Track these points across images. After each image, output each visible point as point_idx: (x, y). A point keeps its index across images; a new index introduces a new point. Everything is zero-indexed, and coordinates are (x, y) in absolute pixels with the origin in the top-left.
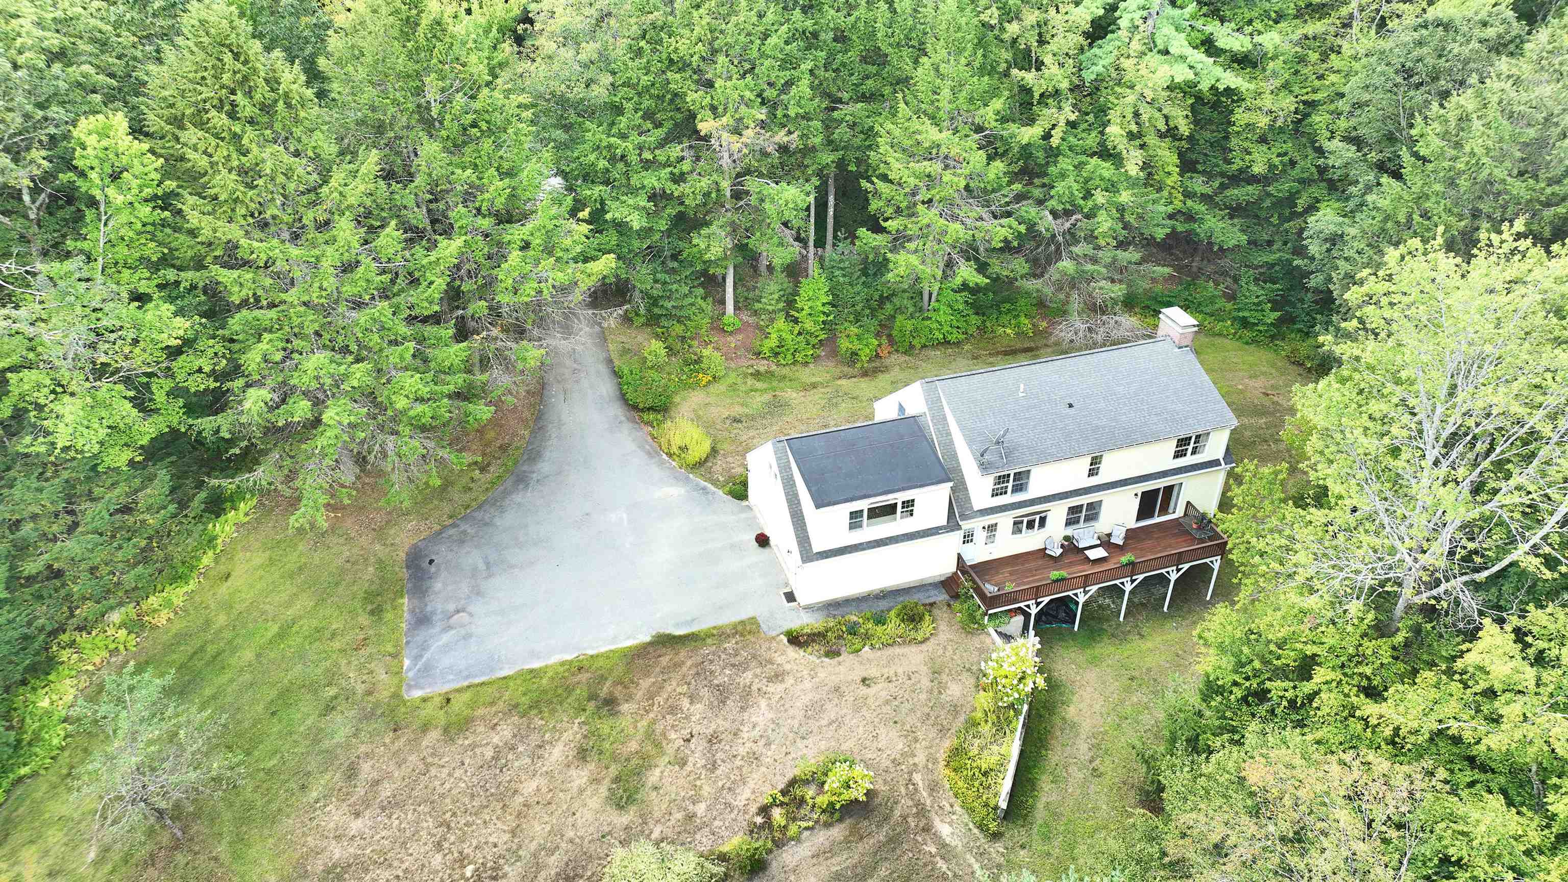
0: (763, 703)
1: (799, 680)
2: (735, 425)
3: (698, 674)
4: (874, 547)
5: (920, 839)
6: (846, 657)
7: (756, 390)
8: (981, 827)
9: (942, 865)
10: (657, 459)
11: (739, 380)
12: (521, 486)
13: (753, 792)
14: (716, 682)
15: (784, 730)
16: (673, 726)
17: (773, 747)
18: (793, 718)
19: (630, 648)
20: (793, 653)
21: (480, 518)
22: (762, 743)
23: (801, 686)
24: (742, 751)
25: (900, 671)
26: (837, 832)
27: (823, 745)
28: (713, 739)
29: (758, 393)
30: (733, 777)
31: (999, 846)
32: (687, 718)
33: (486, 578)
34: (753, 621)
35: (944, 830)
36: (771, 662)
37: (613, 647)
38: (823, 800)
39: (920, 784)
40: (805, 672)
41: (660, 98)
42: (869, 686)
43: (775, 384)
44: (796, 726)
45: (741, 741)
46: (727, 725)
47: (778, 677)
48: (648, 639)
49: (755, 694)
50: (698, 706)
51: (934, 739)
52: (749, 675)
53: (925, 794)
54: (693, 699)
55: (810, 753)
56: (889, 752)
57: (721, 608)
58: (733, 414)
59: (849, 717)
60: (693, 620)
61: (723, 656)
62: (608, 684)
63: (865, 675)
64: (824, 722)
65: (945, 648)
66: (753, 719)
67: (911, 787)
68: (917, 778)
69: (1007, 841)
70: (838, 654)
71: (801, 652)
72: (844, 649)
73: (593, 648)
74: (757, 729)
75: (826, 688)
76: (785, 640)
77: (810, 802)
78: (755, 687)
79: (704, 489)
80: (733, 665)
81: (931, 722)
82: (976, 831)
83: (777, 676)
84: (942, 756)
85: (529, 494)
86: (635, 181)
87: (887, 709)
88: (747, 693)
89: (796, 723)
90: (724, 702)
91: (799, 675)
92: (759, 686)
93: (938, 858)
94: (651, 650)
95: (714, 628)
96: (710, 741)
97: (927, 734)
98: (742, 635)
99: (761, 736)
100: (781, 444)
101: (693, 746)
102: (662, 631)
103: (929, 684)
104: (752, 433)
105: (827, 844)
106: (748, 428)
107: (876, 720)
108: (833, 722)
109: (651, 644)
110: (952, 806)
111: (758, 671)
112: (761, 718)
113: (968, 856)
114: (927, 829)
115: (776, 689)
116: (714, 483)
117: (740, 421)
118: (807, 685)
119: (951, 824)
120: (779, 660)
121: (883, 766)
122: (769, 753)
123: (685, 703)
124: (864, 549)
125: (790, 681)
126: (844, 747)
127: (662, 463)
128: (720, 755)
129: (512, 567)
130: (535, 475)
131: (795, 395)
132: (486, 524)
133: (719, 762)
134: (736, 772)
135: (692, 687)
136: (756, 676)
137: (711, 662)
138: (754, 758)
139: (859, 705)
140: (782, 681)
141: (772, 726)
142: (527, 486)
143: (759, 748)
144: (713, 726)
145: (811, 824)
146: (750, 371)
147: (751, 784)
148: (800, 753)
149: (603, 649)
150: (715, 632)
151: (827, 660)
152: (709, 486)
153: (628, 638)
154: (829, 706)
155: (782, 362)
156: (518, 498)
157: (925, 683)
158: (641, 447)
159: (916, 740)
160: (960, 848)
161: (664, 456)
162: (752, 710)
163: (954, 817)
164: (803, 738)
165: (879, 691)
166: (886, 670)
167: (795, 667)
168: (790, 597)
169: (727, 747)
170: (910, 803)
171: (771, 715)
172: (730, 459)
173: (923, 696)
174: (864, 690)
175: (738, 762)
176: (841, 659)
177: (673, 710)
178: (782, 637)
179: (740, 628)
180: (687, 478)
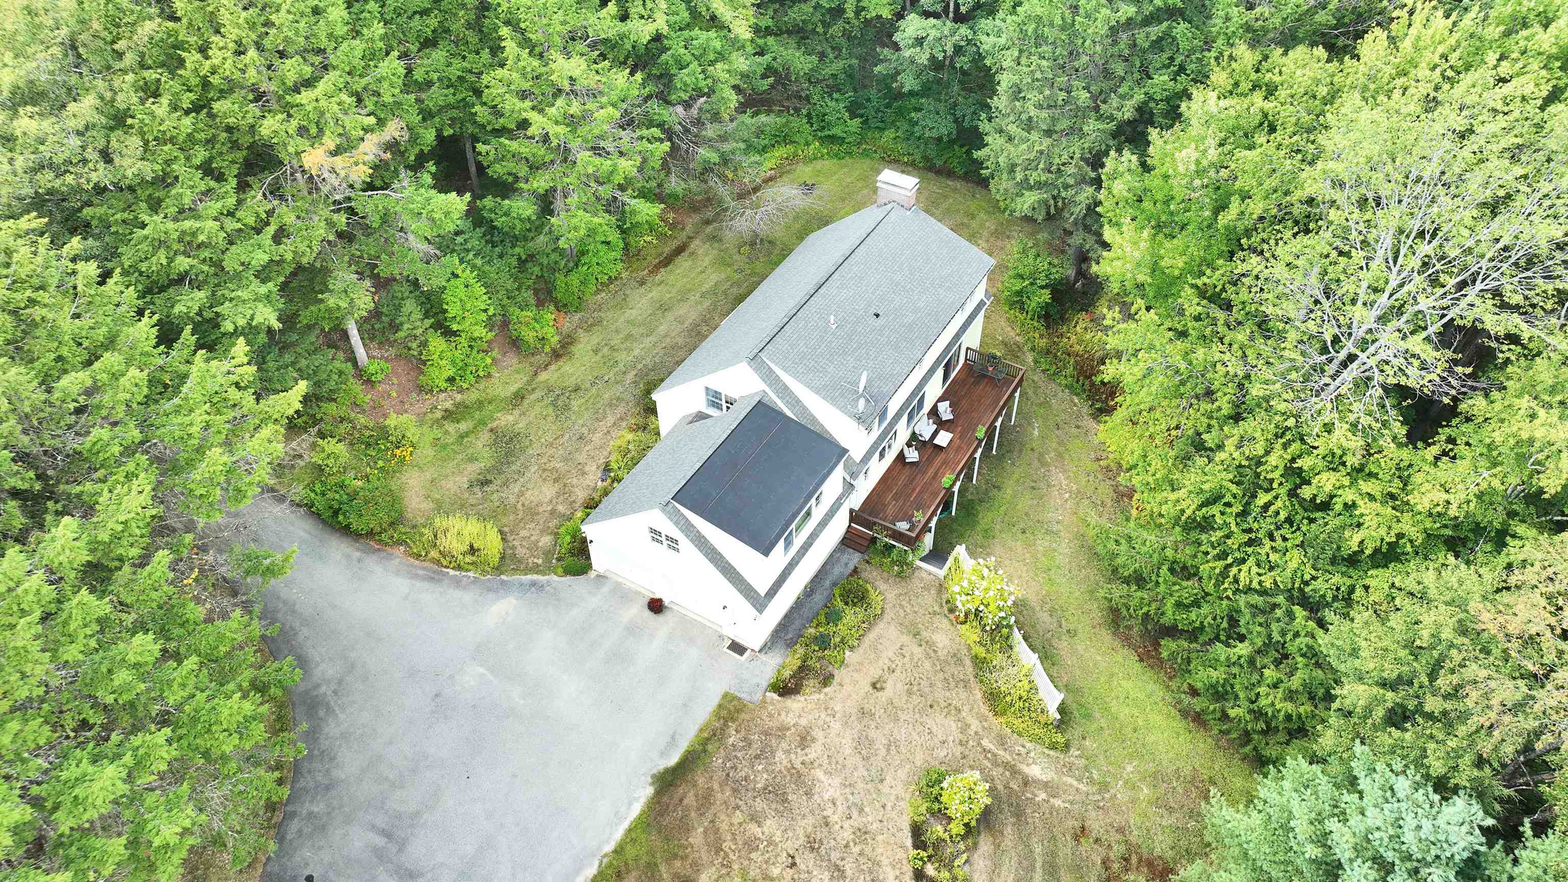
0: (819, 774)
1: (826, 727)
2: (486, 488)
3: (735, 791)
4: (804, 555)
5: (1029, 795)
6: (840, 675)
7: (467, 434)
8: (1053, 746)
9: (1057, 802)
10: (446, 581)
11: (438, 433)
12: (321, 713)
13: (894, 867)
14: (759, 786)
15: (860, 785)
16: (767, 862)
17: (867, 809)
18: (856, 768)
19: (643, 812)
20: (795, 703)
21: (311, 784)
22: (855, 814)
23: (833, 732)
24: (847, 835)
25: (891, 654)
26: (985, 844)
27: (902, 774)
28: (813, 845)
29: (472, 438)
30: (864, 867)
31: (1074, 752)
32: (770, 843)
33: (400, 850)
34: (727, 697)
35: (1035, 771)
36: (784, 728)
37: (626, 825)
38: (956, 828)
39: (992, 747)
40: (823, 716)
41: (210, 142)
42: (882, 689)
43: (477, 415)
44: (865, 773)
45: (837, 827)
46: (810, 820)
47: (805, 740)
48: (650, 791)
49: (804, 770)
50: (768, 822)
51: (968, 698)
52: (780, 755)
53: (1001, 753)
54: (755, 818)
55: (900, 790)
56: (951, 738)
57: (685, 705)
58: (474, 476)
59: (895, 731)
60: (673, 737)
61: (739, 755)
62: (663, 868)
63: (870, 680)
64: (883, 752)
65: (902, 606)
66: (826, 797)
67: (989, 755)
68: (985, 743)
69: (1075, 743)
70: (832, 676)
71: (799, 698)
72: (831, 668)
73: (608, 842)
74: (838, 803)
75: (853, 718)
76: (775, 696)
77: (946, 836)
78: (798, 766)
79: (533, 584)
80: (757, 757)
81: (953, 684)
82: (1052, 753)
83: (803, 739)
84: (984, 709)
85: (342, 716)
86: (230, 263)
87: (916, 699)
88: (798, 777)
89: (862, 772)
90: (785, 801)
91: (820, 722)
92: (800, 759)
93: (1052, 800)
94: (665, 799)
95: (701, 730)
96: (812, 849)
97: (958, 697)
98: (733, 720)
99: (849, 808)
100: (670, 506)
101: (803, 867)
102: (655, 771)
103: (920, 650)
104: (516, 488)
105: (988, 863)
106: (505, 484)
107: (917, 716)
108: (890, 745)
109: (659, 793)
110: (1024, 746)
111: (784, 745)
112: (832, 790)
113: (1065, 779)
114: (1026, 783)
115: (814, 752)
116: (535, 569)
117: (487, 482)
118: (836, 726)
119: (1035, 763)
120: (790, 720)
121: (958, 754)
122: (870, 819)
123: (753, 829)
124: (797, 563)
125: (818, 734)
126: (918, 764)
127: (457, 582)
128: (835, 856)
129: (417, 814)
130: (323, 689)
131: (511, 418)
132: (328, 788)
133: (838, 862)
134: (862, 860)
135: (744, 808)
136: (788, 752)
137: (734, 768)
138: (862, 833)
139: (893, 712)
140: (813, 740)
141: (848, 790)
142: (329, 710)
143: (857, 821)
144: (801, 832)
145: (965, 856)
146: (439, 415)
147: (885, 862)
148: (893, 798)
149: (619, 834)
150: (706, 735)
151: (827, 690)
152: (535, 577)
153: (630, 804)
154: (872, 734)
155: (465, 386)
156: (331, 729)
157: (918, 651)
158: (416, 577)
159: (959, 711)
160: (1055, 777)
161: (452, 572)
162: (817, 789)
163: (1032, 754)
164: (882, 781)
165: (894, 687)
166: (880, 663)
167: (811, 717)
168: (737, 648)
169: (833, 843)
170: (1001, 770)
171: (837, 781)
172: (523, 533)
173: (927, 665)
174: (883, 696)
175: (856, 850)
176: (837, 679)
177: (751, 845)
178: (768, 694)
179: (724, 713)
180: (503, 582)
